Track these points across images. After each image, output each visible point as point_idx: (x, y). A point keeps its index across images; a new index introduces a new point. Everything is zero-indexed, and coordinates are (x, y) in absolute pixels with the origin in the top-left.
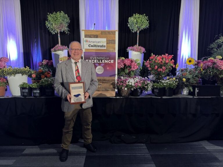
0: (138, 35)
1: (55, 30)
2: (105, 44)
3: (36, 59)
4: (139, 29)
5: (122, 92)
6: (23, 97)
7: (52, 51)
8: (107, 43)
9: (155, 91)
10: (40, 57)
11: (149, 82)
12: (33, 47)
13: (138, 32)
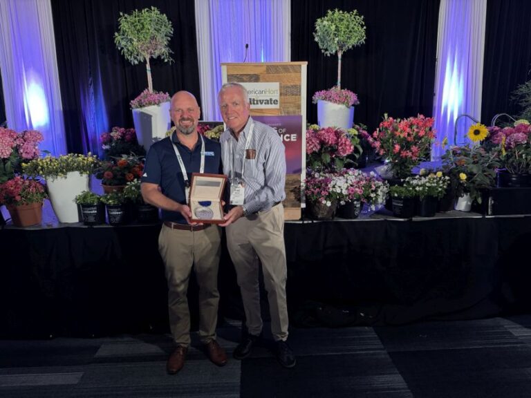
0: (340, 62)
1: (137, 55)
2: (276, 96)
3: (95, 125)
4: (341, 48)
5: (317, 209)
6: (86, 227)
7: (133, 106)
8: (281, 94)
9: (394, 203)
10: (102, 119)
11: (380, 183)
12: (85, 96)
13: (340, 56)
